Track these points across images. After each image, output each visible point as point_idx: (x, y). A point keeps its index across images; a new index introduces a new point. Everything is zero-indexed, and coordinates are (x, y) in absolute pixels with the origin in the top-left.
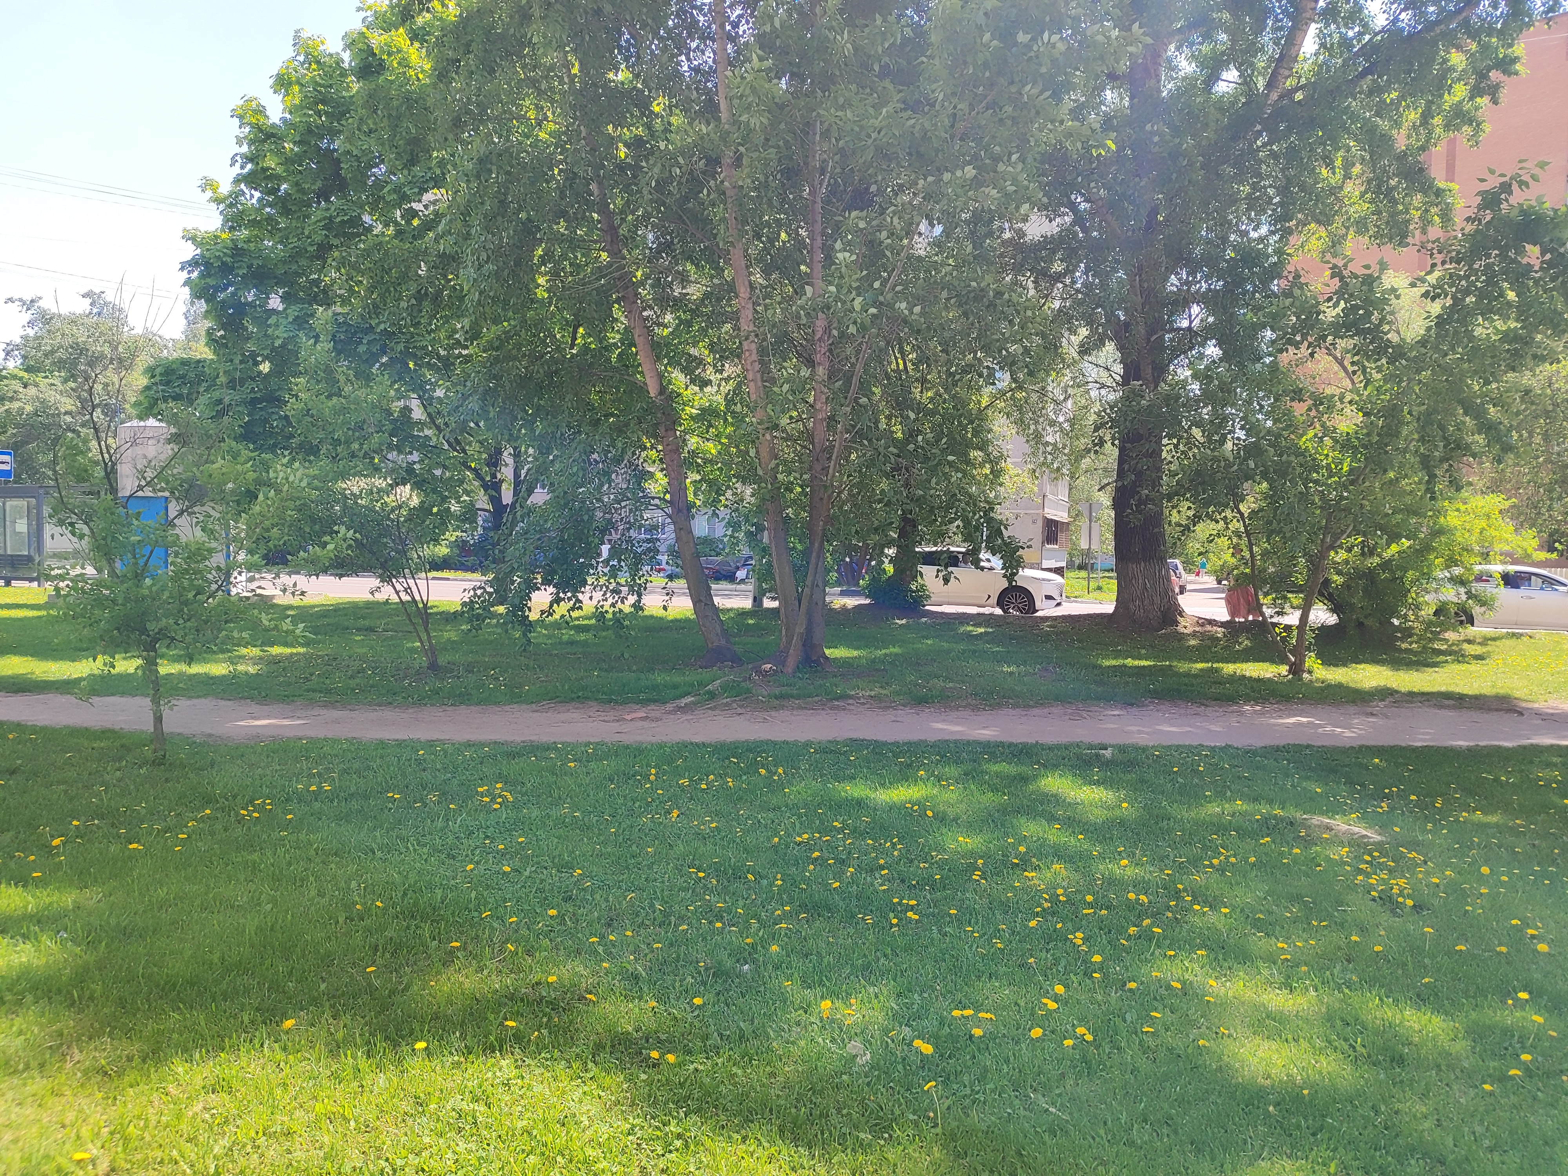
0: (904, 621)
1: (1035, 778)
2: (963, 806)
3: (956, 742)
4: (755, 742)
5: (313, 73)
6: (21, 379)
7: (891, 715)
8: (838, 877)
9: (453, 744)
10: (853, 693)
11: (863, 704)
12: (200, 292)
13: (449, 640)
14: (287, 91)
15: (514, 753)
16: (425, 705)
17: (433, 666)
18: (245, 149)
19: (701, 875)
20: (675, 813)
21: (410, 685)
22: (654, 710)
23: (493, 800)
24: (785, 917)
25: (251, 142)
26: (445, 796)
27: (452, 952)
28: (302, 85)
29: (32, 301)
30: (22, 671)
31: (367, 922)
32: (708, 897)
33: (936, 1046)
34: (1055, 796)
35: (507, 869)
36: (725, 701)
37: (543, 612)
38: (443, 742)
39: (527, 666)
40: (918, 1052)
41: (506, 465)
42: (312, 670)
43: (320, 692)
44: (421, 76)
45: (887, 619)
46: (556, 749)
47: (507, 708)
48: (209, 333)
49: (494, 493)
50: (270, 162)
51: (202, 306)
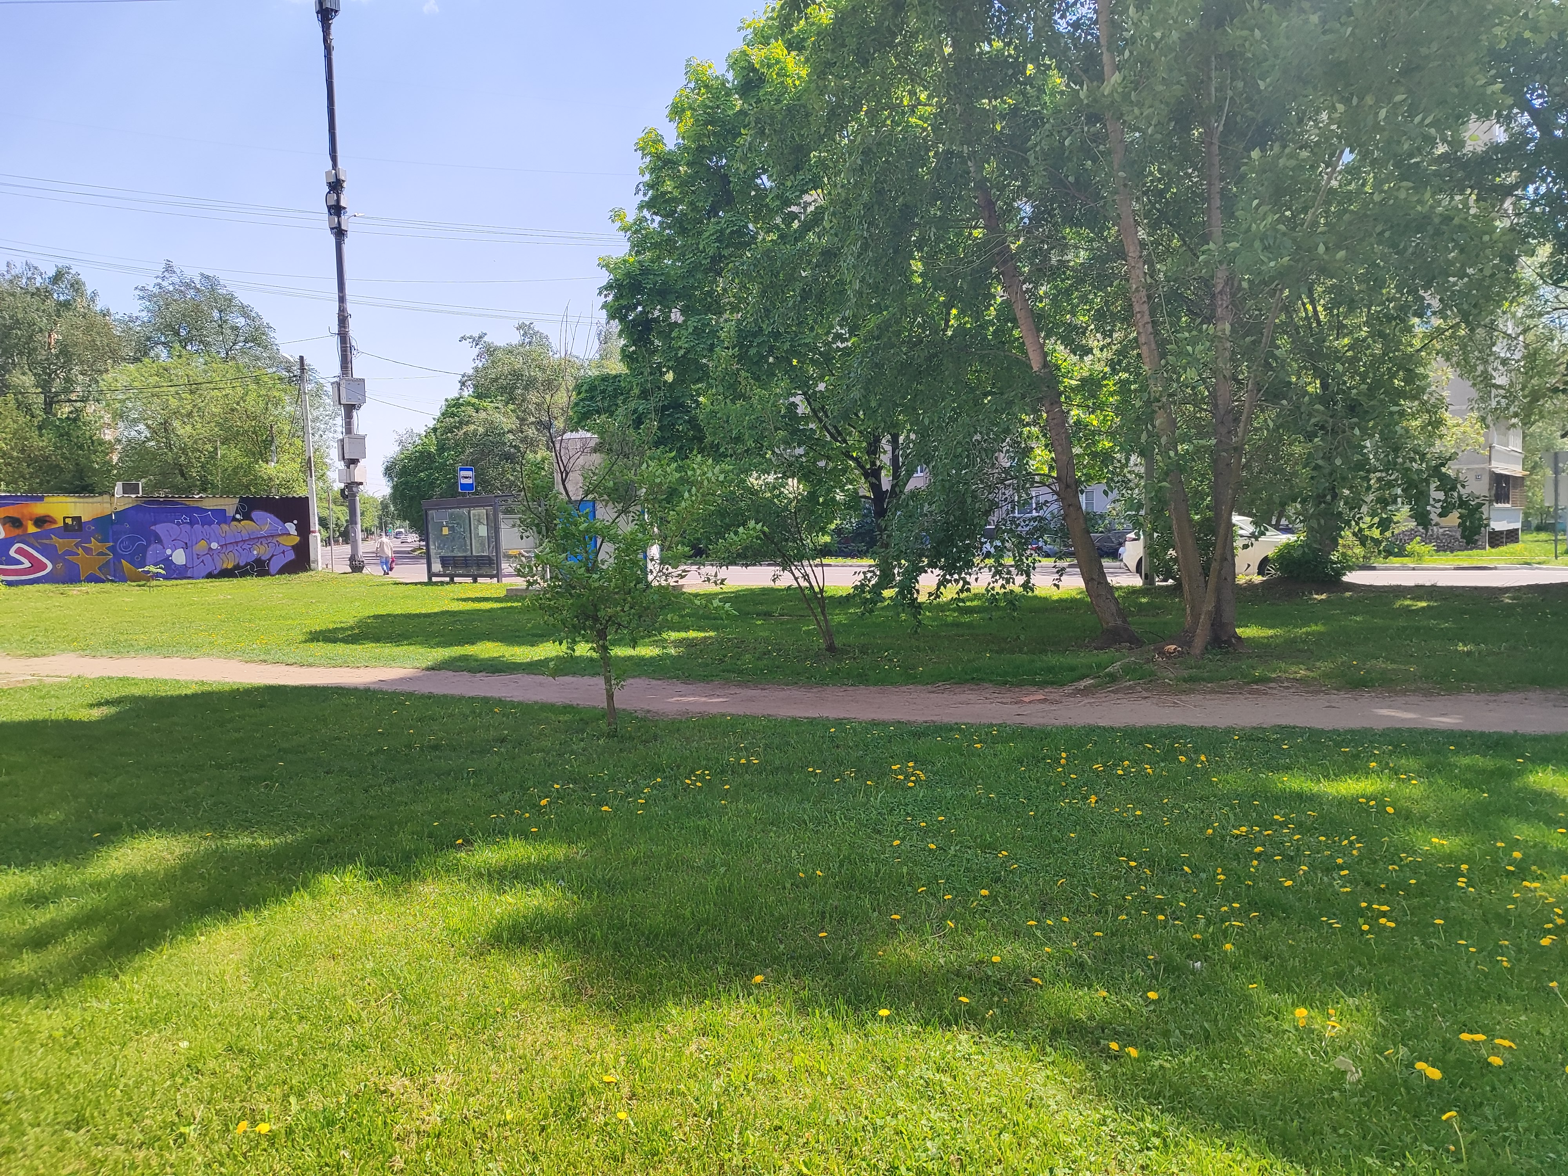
0: (1324, 596)
1: (1521, 773)
2: (1431, 804)
3: (1410, 730)
4: (1169, 727)
5: (703, 97)
6: (473, 405)
7: (1322, 700)
8: (1290, 874)
9: (860, 723)
10: (1274, 675)
11: (1287, 688)
12: (616, 312)
13: (840, 623)
14: (680, 118)
15: (920, 732)
16: (828, 685)
17: (831, 648)
18: (647, 177)
19: (1133, 864)
20: (1093, 799)
21: (811, 666)
22: (1054, 693)
23: (907, 778)
24: (1234, 914)
25: (652, 171)
26: (861, 774)
27: (892, 924)
28: (694, 110)
29: (480, 337)
30: (496, 655)
31: (811, 890)
32: (1143, 888)
33: (1443, 1072)
34: (1550, 795)
35: (933, 846)
36: (1128, 684)
37: (930, 594)
38: (849, 720)
39: (918, 647)
40: (1421, 1075)
41: (885, 452)
42: (724, 652)
43: (734, 672)
44: (797, 83)
45: (1303, 593)
46: (960, 730)
47: (904, 688)
48: (623, 350)
49: (874, 480)
50: (668, 186)
51: (616, 326)
